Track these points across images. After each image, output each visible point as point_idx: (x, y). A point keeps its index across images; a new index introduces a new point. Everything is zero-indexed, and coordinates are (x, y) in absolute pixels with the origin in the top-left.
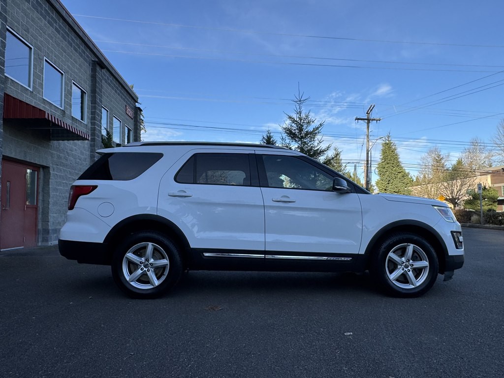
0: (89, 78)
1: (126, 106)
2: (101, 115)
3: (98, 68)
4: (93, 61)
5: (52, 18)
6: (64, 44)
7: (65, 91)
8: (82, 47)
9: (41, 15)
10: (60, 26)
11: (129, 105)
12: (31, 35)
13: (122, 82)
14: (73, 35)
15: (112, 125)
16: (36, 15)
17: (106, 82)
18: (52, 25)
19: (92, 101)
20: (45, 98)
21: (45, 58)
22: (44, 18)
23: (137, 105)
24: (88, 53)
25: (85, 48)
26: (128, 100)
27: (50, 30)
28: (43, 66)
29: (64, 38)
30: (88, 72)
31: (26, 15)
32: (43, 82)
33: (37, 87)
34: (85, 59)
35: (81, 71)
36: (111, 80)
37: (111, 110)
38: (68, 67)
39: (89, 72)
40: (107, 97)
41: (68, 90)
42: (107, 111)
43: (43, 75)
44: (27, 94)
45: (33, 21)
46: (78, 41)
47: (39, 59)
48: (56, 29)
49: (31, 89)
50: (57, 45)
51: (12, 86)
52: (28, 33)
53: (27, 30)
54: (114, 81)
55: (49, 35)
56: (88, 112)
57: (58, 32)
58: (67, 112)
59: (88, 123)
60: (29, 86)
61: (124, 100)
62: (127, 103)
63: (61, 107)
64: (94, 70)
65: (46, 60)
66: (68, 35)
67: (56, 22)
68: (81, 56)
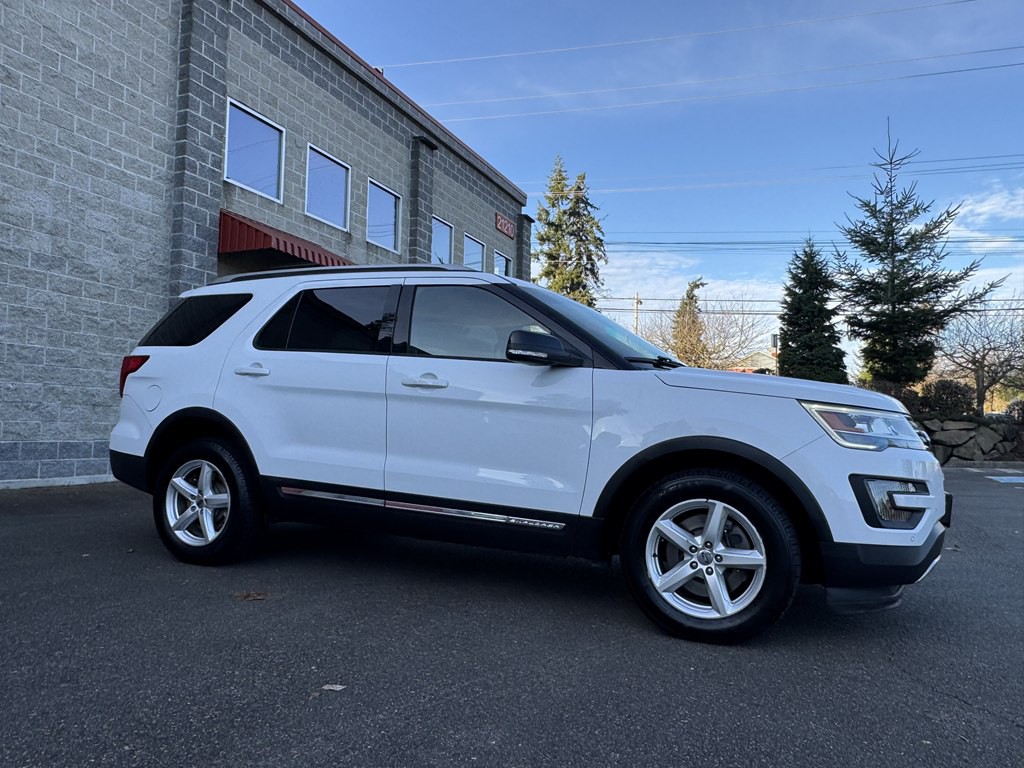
0: (407, 169)
1: (496, 215)
2: (430, 237)
3: (423, 150)
4: (415, 138)
5: (325, 73)
6: (351, 115)
7: (352, 198)
8: (392, 115)
9: (303, 71)
10: (341, 85)
11: (505, 213)
12: (280, 109)
13: (485, 170)
14: (370, 98)
15: (462, 251)
16: (291, 73)
17: (447, 174)
18: (324, 86)
19: (411, 212)
20: (308, 214)
21: (309, 144)
22: (307, 76)
23: (524, 211)
24: (404, 124)
25: (396, 116)
26: (502, 203)
27: (322, 95)
28: (305, 158)
29: (350, 104)
30: (404, 159)
31: (269, 75)
32: (304, 186)
33: (293, 196)
34: (397, 137)
35: (388, 159)
36: (458, 169)
37: (459, 224)
38: (359, 154)
39: (406, 158)
40: (450, 200)
41: (359, 196)
42: (451, 227)
43: (305, 174)
44: (273, 210)
45: (284, 84)
46: (382, 106)
47: (297, 148)
48: (334, 92)
49: (281, 202)
50: (336, 118)
51: (242, 198)
52: (275, 105)
53: (273, 102)
54: (468, 171)
55: (318, 105)
56: (403, 232)
57: (338, 95)
58: (356, 236)
59: (405, 251)
60: (278, 198)
61: (492, 203)
62: (498, 208)
63: (345, 227)
64: (415, 155)
65: (311, 148)
66: (359, 98)
67: (333, 79)
68: (390, 132)
